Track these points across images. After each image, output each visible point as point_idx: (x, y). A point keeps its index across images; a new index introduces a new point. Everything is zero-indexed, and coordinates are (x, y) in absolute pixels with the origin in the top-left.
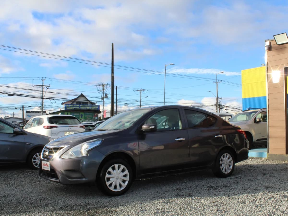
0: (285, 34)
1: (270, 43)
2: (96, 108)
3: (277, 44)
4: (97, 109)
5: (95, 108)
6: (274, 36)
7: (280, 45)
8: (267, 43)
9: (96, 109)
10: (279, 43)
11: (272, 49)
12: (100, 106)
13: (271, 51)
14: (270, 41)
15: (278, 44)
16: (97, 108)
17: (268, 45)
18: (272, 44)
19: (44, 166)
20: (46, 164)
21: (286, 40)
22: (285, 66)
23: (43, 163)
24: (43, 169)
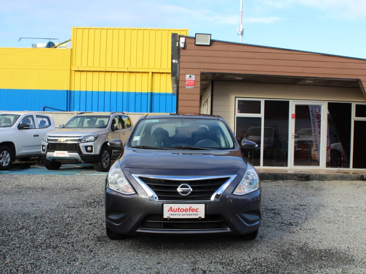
0: (210, 35)
6: (196, 34)
10: (197, 43)
11: (187, 48)
14: (186, 38)
18: (187, 42)
19: (177, 213)
20: (188, 208)
21: (207, 42)
22: (202, 71)
23: (171, 208)
24: (171, 218)
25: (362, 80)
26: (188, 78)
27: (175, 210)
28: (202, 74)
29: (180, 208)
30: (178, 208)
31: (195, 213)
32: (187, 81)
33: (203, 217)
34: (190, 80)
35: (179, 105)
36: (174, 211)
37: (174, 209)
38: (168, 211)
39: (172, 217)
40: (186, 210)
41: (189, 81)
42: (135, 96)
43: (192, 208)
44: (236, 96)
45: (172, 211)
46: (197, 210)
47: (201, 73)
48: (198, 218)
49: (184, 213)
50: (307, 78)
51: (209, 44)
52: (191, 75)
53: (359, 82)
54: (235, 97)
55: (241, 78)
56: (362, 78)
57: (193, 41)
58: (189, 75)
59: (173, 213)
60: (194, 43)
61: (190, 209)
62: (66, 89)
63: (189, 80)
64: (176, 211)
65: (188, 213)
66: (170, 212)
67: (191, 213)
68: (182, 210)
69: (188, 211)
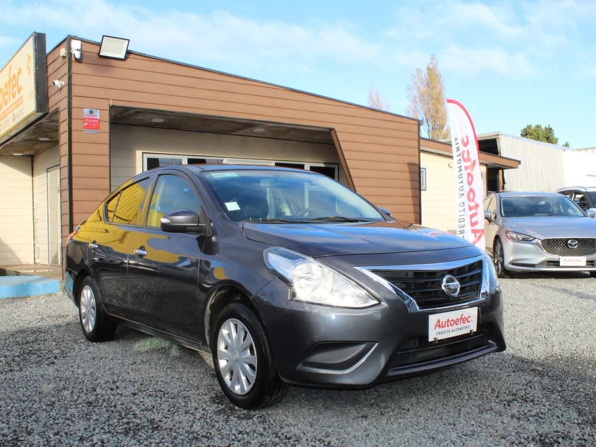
7: (102, 57)
10: (104, 53)
11: (84, 60)
13: (82, 64)
15: (101, 54)
18: (84, 49)
19: (446, 329)
20: (459, 318)
21: (121, 53)
22: (111, 103)
23: (439, 321)
24: (439, 339)
25: (336, 130)
26: (88, 115)
27: (443, 325)
28: (112, 108)
29: (450, 320)
30: (447, 320)
31: (466, 324)
32: (86, 120)
33: (475, 330)
34: (91, 119)
35: (73, 163)
36: (442, 327)
37: (442, 322)
38: (435, 328)
39: (440, 337)
40: (456, 322)
41: (90, 121)
43: (463, 317)
44: (143, 151)
45: (439, 326)
46: (469, 319)
47: (110, 107)
48: (469, 332)
49: (455, 327)
50: (263, 123)
51: (122, 56)
52: (93, 110)
53: (332, 132)
54: (143, 153)
55: (161, 121)
56: (337, 128)
57: (96, 49)
58: (90, 110)
59: (441, 330)
61: (461, 318)
63: (89, 119)
64: (445, 326)
65: (459, 326)
66: (438, 328)
67: (462, 325)
68: (452, 323)
69: (459, 323)
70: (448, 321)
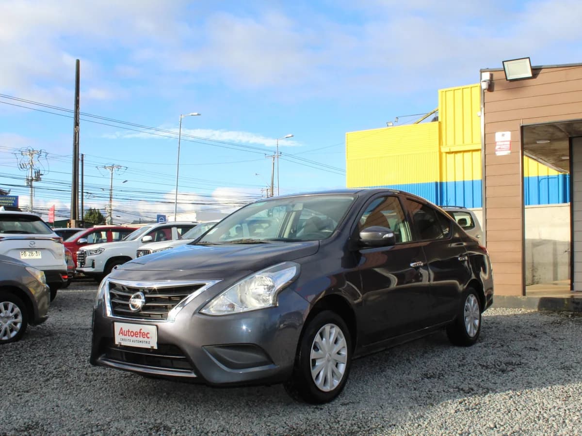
0: (528, 59)
1: (492, 76)
2: (10, 203)
3: (506, 78)
4: (12, 205)
5: (7, 203)
6: (503, 62)
7: (512, 80)
8: (486, 76)
9: (10, 205)
10: (510, 76)
11: (496, 88)
12: (19, 198)
13: (494, 92)
14: (492, 73)
15: (508, 79)
16: (13, 202)
17: (488, 80)
18: (494, 78)
19: (127, 337)
20: (138, 331)
21: (527, 72)
23: (121, 329)
24: (122, 344)
27: (125, 333)
29: (130, 331)
31: (146, 339)
32: (497, 144)
33: (156, 347)
37: (124, 331)
38: (119, 334)
39: (124, 343)
40: (136, 334)
42: (539, 182)
43: (142, 331)
45: (122, 333)
46: (148, 336)
48: (150, 347)
49: (134, 338)
51: (530, 75)
52: (504, 133)
57: (502, 75)
59: (124, 337)
60: (505, 77)
61: (140, 332)
62: (434, 181)
64: (126, 335)
65: (139, 339)
66: (121, 335)
67: (141, 339)
68: (132, 334)
69: (139, 336)
70: (129, 331)
